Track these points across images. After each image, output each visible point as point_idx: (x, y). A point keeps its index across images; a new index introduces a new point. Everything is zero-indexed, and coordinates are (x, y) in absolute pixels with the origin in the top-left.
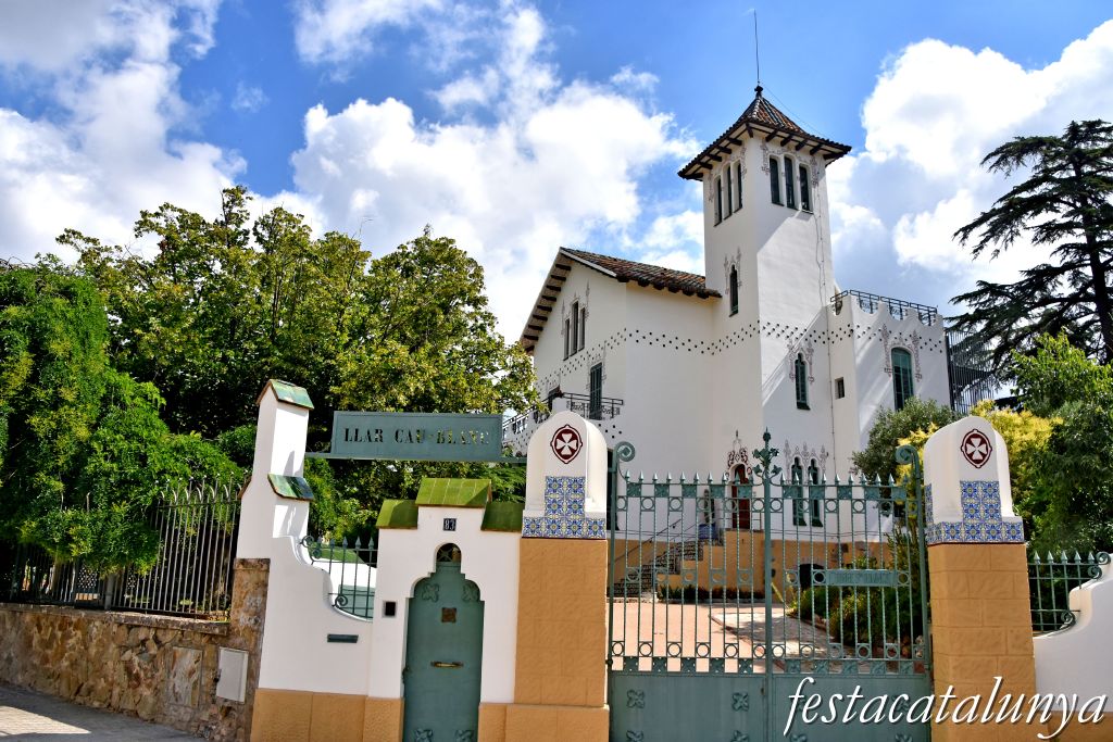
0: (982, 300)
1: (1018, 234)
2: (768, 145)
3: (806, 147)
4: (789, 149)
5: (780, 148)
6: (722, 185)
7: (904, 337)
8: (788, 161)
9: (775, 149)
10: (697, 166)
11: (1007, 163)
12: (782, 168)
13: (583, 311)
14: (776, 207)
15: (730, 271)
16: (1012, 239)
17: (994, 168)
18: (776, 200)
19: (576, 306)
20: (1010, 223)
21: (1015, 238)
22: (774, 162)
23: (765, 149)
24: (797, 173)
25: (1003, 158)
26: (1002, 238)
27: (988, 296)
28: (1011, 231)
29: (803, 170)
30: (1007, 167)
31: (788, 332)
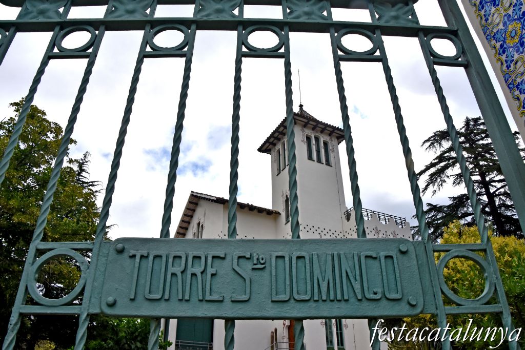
0: (430, 216)
1: (445, 181)
2: (304, 129)
3: (326, 131)
4: (317, 132)
5: (312, 131)
6: (281, 153)
7: (388, 233)
8: (317, 139)
9: (308, 132)
10: (267, 144)
11: (434, 147)
12: (313, 141)
13: (202, 226)
14: (310, 162)
15: (285, 199)
16: (442, 185)
17: (428, 149)
18: (310, 157)
19: (199, 224)
20: (440, 176)
21: (443, 184)
22: (308, 139)
23: (303, 131)
24: (322, 145)
25: (432, 144)
26: (436, 184)
27: (433, 213)
28: (441, 180)
29: (326, 144)
30: (435, 149)
31: (319, 231)
